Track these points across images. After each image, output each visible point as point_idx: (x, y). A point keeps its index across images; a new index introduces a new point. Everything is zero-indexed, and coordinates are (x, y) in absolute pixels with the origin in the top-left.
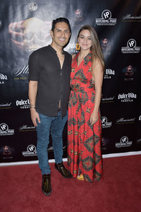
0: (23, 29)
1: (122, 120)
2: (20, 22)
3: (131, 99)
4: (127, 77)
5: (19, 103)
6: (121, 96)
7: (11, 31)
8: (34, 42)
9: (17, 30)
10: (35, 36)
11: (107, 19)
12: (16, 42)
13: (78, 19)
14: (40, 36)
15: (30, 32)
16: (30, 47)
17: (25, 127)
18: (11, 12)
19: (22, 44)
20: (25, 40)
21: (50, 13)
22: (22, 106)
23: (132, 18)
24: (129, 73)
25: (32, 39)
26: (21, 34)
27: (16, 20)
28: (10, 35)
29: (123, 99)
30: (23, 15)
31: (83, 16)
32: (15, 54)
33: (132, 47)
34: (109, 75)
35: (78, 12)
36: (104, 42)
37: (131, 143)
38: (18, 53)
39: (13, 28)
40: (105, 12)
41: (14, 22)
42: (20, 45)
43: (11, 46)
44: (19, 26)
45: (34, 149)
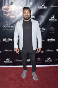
0: (8, 9)
1: (48, 50)
2: (7, 6)
3: (52, 41)
4: (51, 32)
5: (4, 40)
6: (48, 40)
7: (3, 10)
8: (12, 15)
9: (5, 9)
10: (13, 12)
11: (43, 7)
12: (5, 14)
13: (31, 6)
14: (15, 12)
15: (11, 11)
16: (10, 17)
17: (6, 50)
18: (3, 2)
19: (7, 15)
20: (9, 14)
22: (5, 41)
23: (54, 7)
24: (52, 30)
25: (11, 13)
26: (7, 11)
27: (5, 5)
28: (3, 11)
29: (49, 41)
30: (8, 4)
31: (33, 5)
32: (4, 19)
33: (53, 19)
34: (43, 30)
36: (42, 16)
37: (52, 61)
38: (5, 19)
39: (4, 8)
40: (42, 4)
41: (4, 6)
42: (6, 15)
43: (2, 16)
44: (6, 8)
45: (9, 60)
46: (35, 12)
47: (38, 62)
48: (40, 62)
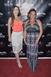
0: (21, 7)
2: (20, 4)
8: (25, 12)
10: (25, 10)
13: (42, 3)
14: (27, 10)
15: (23, 8)
16: (23, 14)
21: (31, 1)
26: (20, 9)
27: (18, 3)
30: (21, 2)
31: (44, 2)
35: (42, 1)
41: (17, 4)
44: (19, 6)
45: (22, 53)
46: (45, 9)
47: (48, 54)
48: (50, 54)
